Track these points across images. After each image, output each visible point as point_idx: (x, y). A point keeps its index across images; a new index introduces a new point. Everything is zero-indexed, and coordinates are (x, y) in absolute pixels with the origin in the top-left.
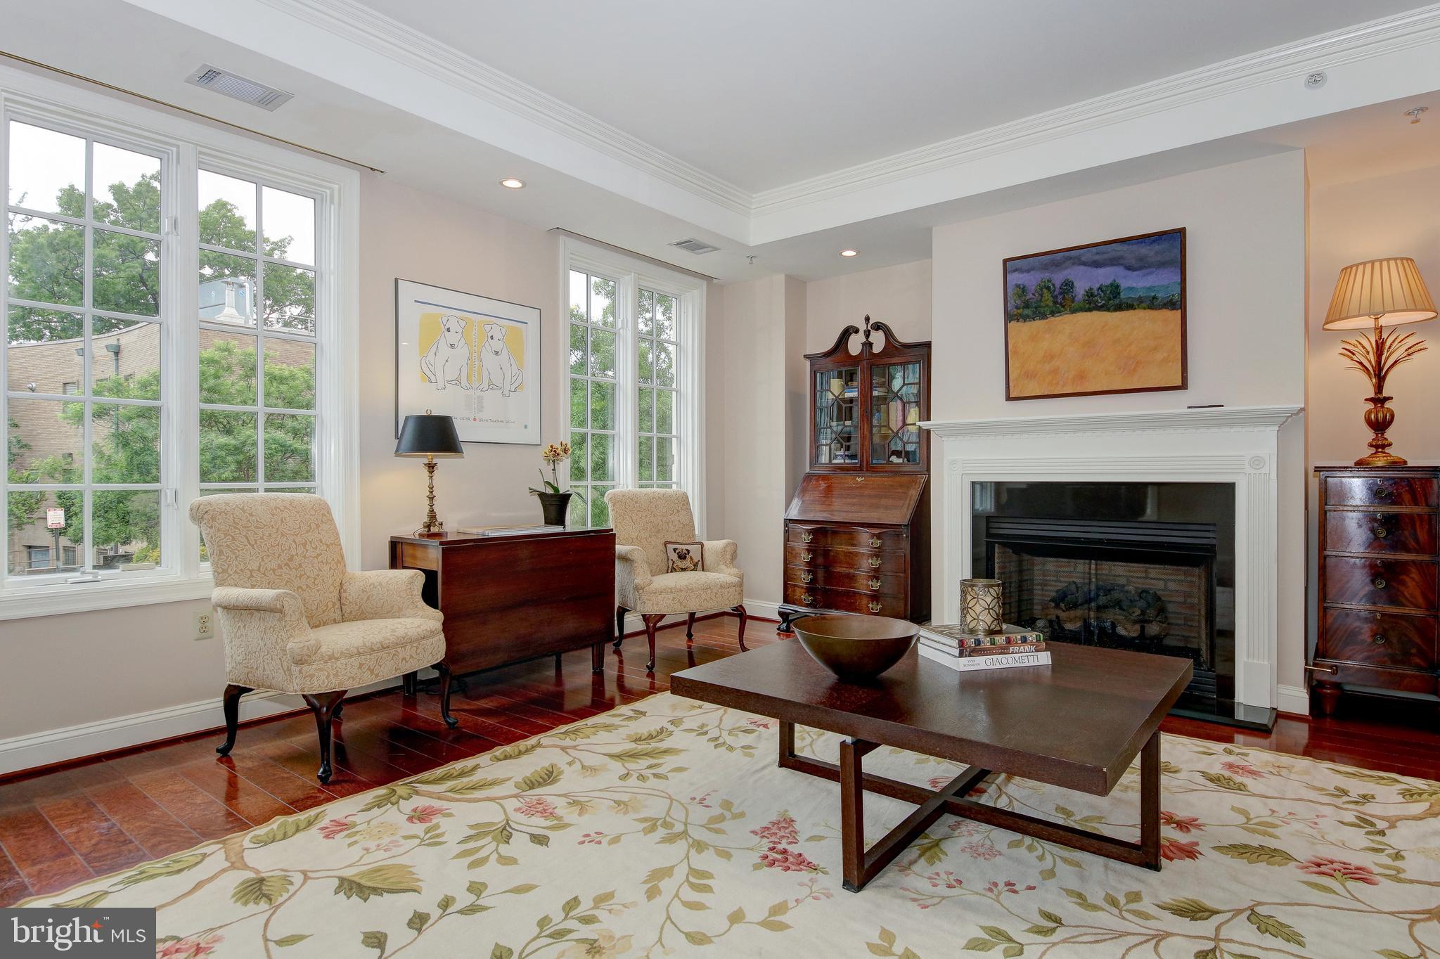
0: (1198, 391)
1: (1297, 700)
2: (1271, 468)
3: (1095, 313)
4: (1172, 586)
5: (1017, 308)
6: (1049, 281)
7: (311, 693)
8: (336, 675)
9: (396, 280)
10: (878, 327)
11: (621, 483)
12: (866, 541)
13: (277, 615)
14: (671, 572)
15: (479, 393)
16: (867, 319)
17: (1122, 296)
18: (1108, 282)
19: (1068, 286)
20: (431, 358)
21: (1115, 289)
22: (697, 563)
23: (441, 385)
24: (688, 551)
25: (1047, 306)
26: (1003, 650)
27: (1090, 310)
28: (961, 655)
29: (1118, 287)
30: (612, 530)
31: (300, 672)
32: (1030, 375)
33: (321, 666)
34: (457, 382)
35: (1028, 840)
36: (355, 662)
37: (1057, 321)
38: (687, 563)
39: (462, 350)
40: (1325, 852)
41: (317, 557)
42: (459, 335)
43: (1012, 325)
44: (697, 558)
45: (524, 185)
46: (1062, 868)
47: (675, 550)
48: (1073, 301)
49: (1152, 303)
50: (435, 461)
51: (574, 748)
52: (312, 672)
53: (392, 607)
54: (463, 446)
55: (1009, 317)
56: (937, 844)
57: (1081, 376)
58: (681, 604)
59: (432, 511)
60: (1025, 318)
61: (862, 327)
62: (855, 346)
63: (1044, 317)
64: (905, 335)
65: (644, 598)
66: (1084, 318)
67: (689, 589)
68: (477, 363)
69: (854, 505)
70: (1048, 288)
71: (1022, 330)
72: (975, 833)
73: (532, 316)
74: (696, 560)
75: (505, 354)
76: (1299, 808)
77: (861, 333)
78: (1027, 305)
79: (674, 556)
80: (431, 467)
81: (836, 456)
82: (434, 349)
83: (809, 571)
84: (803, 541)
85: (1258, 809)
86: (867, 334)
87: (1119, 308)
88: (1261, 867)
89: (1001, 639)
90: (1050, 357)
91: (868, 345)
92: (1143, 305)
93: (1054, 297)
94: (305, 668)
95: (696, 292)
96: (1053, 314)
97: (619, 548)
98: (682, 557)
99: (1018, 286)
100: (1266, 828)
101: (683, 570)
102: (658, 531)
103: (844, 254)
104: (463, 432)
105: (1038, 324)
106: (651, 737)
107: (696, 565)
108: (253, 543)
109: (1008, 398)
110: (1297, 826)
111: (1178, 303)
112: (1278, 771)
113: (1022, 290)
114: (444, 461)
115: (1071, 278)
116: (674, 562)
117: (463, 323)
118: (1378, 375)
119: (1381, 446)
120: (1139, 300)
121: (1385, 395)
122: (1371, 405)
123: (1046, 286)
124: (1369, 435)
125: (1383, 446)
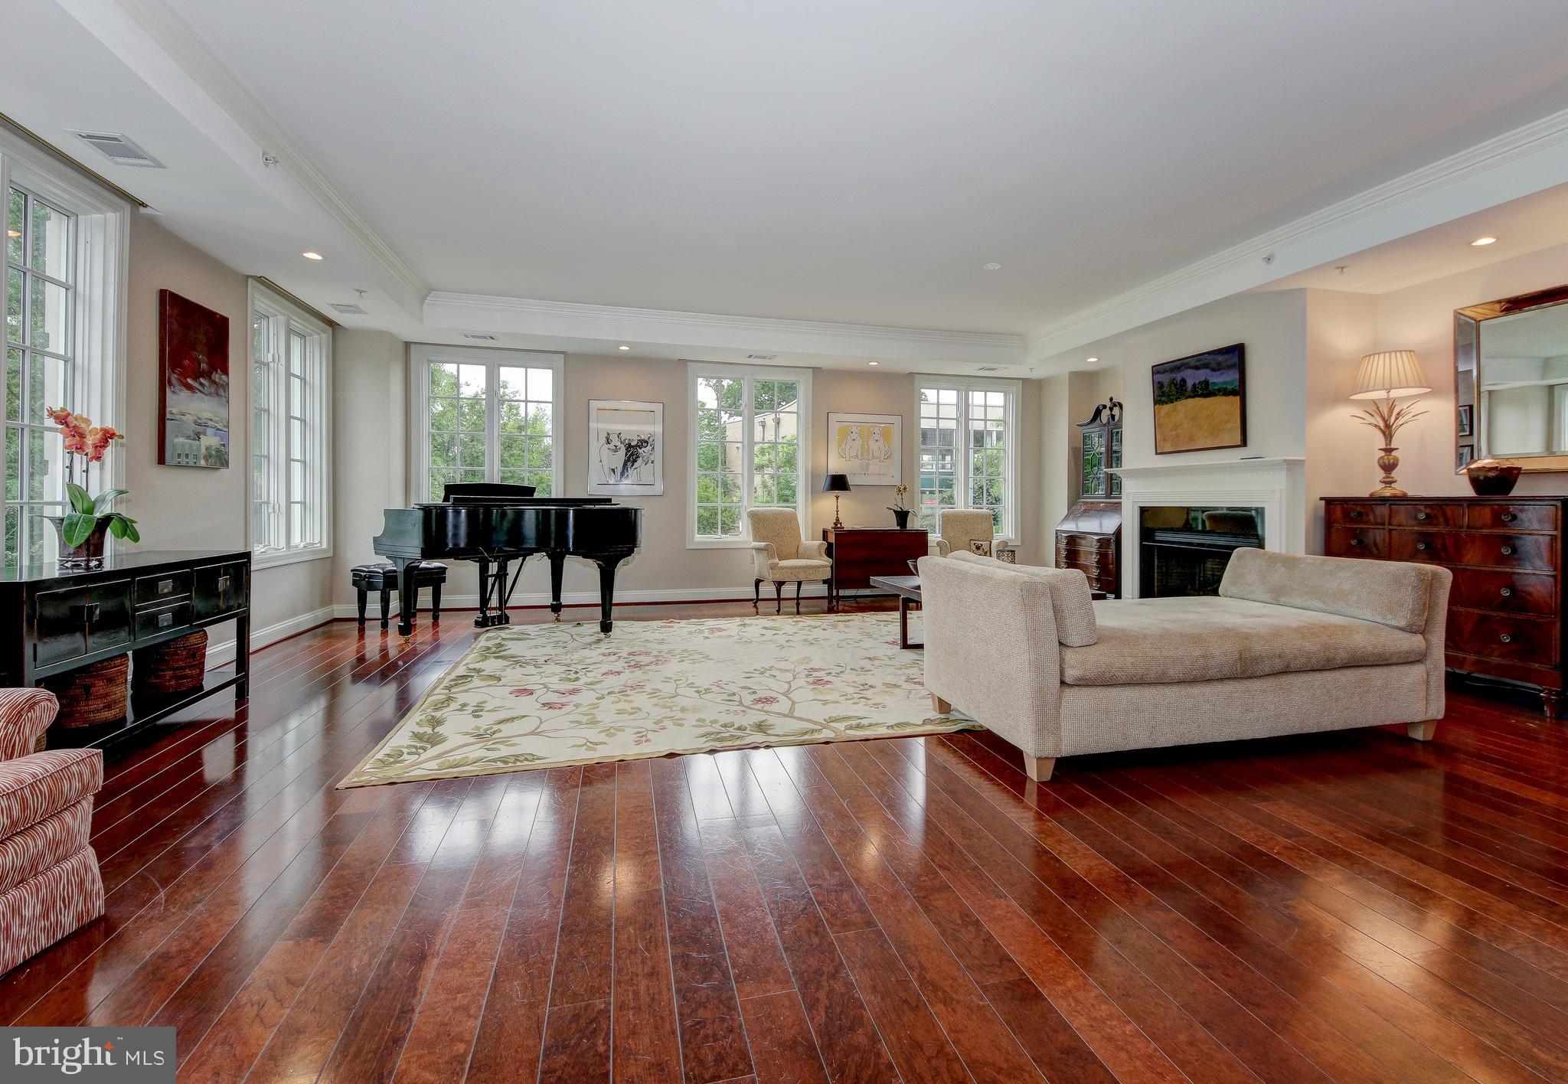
0: (1254, 447)
3: (1197, 399)
5: (1160, 396)
6: (1174, 379)
9: (829, 412)
12: (1094, 544)
15: (867, 461)
16: (1111, 400)
17: (1210, 388)
18: (1203, 379)
19: (1183, 382)
20: (843, 447)
21: (1206, 383)
22: (986, 552)
23: (846, 459)
24: (982, 545)
25: (1174, 395)
27: (1194, 397)
29: (1208, 382)
30: (927, 530)
32: (1167, 438)
34: (852, 459)
37: (1178, 404)
38: (981, 552)
39: (859, 442)
42: (857, 434)
43: (1157, 407)
44: (986, 549)
47: (974, 545)
48: (1186, 391)
49: (1226, 392)
50: (840, 494)
54: (850, 488)
55: (1155, 404)
57: (1191, 439)
59: (837, 517)
60: (1164, 403)
63: (1172, 401)
66: (1191, 402)
68: (865, 447)
71: (1163, 410)
73: (897, 419)
75: (882, 441)
78: (1164, 395)
80: (837, 497)
82: (844, 443)
86: (1111, 409)
87: (1209, 395)
90: (1176, 427)
92: (1221, 393)
93: (1178, 389)
96: (1176, 399)
99: (1159, 383)
102: (966, 534)
104: (851, 481)
105: (1170, 407)
107: (986, 553)
109: (1157, 454)
111: (1240, 391)
113: (1161, 385)
115: (1184, 376)
116: (974, 550)
117: (859, 429)
118: (1388, 432)
119: (1389, 483)
120: (1219, 390)
121: (1393, 446)
122: (1382, 454)
123: (1173, 382)
124: (1381, 474)
125: (1391, 483)
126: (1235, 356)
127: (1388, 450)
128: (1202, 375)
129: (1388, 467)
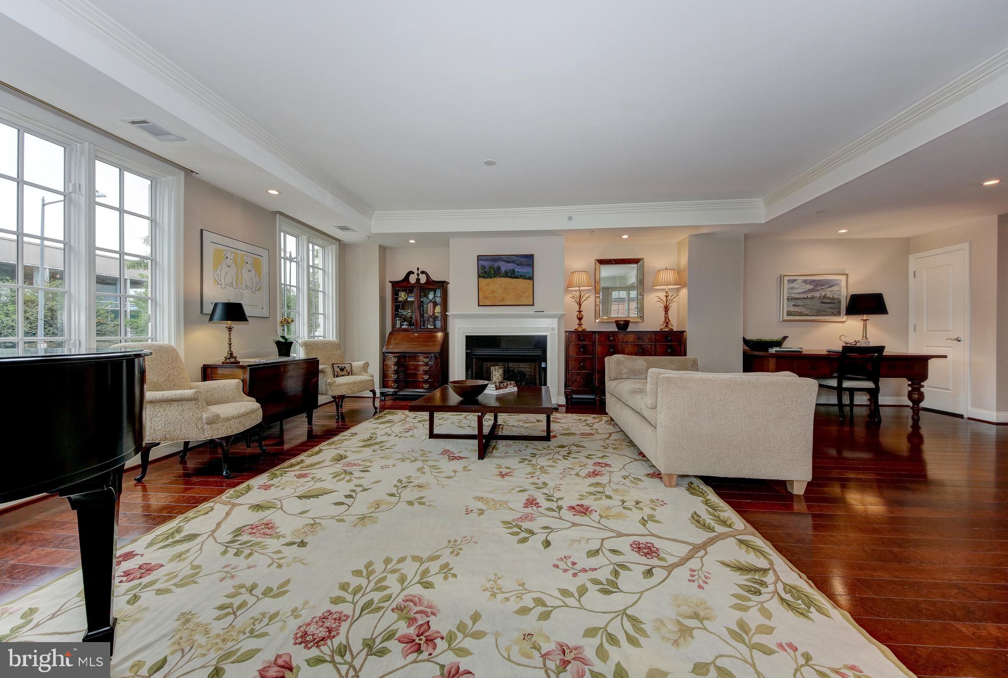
0: (537, 307)
1: (562, 401)
2: (556, 331)
4: (526, 369)
5: (482, 273)
6: (493, 265)
7: (217, 437)
8: (230, 427)
9: (202, 231)
10: (423, 272)
11: (301, 336)
12: (422, 360)
13: (194, 402)
14: (337, 377)
16: (418, 269)
17: (516, 274)
18: (512, 269)
19: (499, 268)
20: (219, 271)
23: (223, 286)
24: (345, 367)
25: (492, 274)
26: (506, 387)
27: (506, 277)
28: (496, 389)
29: (514, 270)
30: (317, 358)
31: (211, 428)
32: (486, 298)
33: (223, 424)
34: (231, 285)
35: (517, 441)
36: (237, 420)
37: (495, 279)
38: (344, 373)
39: (233, 269)
40: (583, 432)
41: (179, 375)
42: (232, 261)
43: (480, 279)
44: (349, 370)
45: (280, 193)
46: (528, 445)
47: (338, 367)
48: (500, 273)
49: (524, 277)
50: (232, 326)
51: (340, 447)
52: (218, 427)
53: (228, 398)
54: (248, 319)
55: (479, 276)
56: (495, 446)
57: (503, 300)
58: (351, 390)
59: (230, 351)
60: (485, 277)
61: (416, 272)
62: (413, 279)
63: (491, 278)
64: (435, 277)
65: (333, 388)
66: (504, 280)
67: (354, 383)
68: (240, 276)
69: (416, 345)
70: (492, 268)
71: (484, 282)
72: (501, 444)
73: (265, 253)
74: (349, 371)
76: (573, 424)
77: (415, 274)
78: (485, 273)
79: (338, 370)
80: (230, 329)
81: (403, 325)
82: (220, 268)
83: (396, 374)
84: (391, 361)
85: (565, 426)
86: (418, 275)
87: (515, 278)
88: (571, 436)
89: (505, 384)
90: (493, 292)
91: (418, 280)
92: (522, 278)
93: (495, 271)
94: (214, 426)
95: (334, 246)
96: (494, 277)
97: (321, 367)
98: (342, 370)
99: (482, 266)
100: (568, 429)
101: (343, 376)
102: (329, 359)
103: (410, 241)
105: (489, 280)
106: (368, 440)
107: (349, 373)
108: (152, 368)
109: (479, 306)
110: (574, 428)
111: (531, 278)
112: (565, 417)
113: (484, 267)
114: (237, 326)
115: (500, 265)
116: (338, 373)
117: (234, 255)
118: (580, 304)
119: (580, 325)
120: (521, 276)
121: (581, 310)
122: (578, 313)
123: (491, 267)
124: (578, 321)
125: (581, 325)
126: (528, 260)
127: (580, 312)
128: (510, 266)
129: (580, 319)
